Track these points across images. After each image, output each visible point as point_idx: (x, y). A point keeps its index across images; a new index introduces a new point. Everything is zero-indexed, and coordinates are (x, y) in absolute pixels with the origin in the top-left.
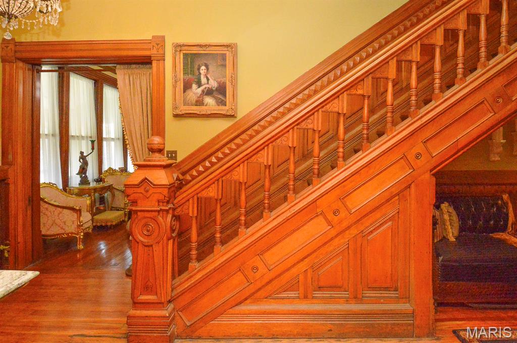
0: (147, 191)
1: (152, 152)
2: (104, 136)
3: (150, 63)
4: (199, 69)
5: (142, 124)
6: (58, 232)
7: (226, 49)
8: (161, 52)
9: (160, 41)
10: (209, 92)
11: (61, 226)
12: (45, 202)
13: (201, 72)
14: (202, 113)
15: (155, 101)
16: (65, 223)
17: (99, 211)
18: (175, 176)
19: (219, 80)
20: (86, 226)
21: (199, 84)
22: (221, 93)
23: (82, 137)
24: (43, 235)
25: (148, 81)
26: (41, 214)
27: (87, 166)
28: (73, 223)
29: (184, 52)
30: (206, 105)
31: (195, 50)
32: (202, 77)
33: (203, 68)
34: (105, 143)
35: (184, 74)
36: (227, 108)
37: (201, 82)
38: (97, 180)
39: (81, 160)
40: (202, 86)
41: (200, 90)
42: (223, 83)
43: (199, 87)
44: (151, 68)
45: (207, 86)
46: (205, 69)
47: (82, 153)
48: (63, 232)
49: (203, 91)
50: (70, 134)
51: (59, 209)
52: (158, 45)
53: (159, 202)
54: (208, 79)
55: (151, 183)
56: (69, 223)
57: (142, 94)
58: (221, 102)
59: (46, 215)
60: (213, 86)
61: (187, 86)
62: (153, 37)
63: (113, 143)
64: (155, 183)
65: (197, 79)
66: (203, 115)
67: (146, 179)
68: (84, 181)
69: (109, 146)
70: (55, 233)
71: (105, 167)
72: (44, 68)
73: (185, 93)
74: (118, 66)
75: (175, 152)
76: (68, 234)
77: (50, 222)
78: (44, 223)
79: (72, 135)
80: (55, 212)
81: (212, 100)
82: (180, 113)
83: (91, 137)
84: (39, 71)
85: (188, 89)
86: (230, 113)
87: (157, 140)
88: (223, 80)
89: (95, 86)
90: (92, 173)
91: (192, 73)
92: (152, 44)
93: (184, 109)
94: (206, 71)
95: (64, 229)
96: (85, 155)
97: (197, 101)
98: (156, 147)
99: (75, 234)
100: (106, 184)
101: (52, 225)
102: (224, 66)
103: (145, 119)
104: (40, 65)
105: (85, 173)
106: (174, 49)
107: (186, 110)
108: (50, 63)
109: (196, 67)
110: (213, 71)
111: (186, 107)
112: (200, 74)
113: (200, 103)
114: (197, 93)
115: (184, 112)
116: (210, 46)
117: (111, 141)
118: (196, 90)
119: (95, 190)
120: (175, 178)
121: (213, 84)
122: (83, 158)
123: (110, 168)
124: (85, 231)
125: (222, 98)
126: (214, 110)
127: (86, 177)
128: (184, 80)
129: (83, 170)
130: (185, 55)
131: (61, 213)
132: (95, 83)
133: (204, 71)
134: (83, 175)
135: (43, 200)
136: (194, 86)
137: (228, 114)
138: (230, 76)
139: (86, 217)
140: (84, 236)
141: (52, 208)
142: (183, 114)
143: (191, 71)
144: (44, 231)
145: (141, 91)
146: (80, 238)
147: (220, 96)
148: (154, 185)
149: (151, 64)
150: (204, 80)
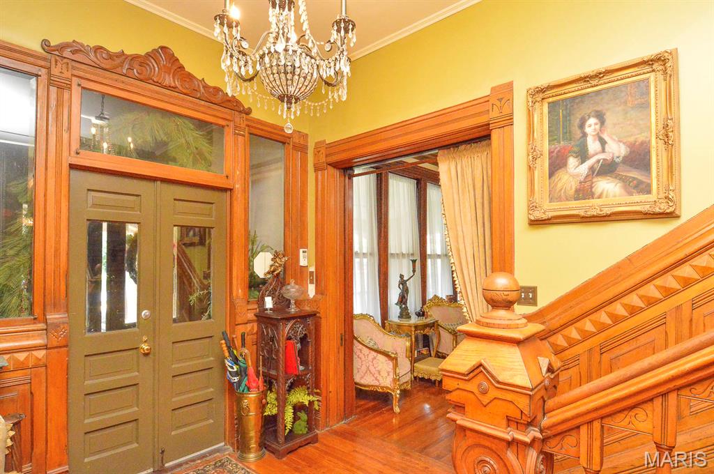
0: (485, 393)
1: (493, 306)
2: (429, 252)
3: (487, 137)
4: (582, 126)
5: (475, 238)
6: (372, 383)
7: (648, 69)
8: (506, 111)
9: (504, 93)
10: (607, 169)
11: (375, 376)
12: (359, 342)
13: (588, 130)
14: (589, 213)
15: (495, 199)
16: (379, 372)
17: (421, 358)
18: (544, 363)
19: (632, 139)
20: (404, 380)
21: (583, 156)
22: (637, 167)
23: (403, 254)
24: (356, 384)
25: (485, 166)
26: (355, 356)
27: (407, 293)
28: (388, 375)
29: (551, 100)
30: (600, 197)
31: (573, 91)
32: (590, 140)
33: (592, 121)
34: (429, 262)
35: (549, 141)
36: (652, 197)
37: (587, 150)
38: (419, 313)
39: (401, 286)
40: (589, 159)
41: (584, 169)
42: (642, 143)
43: (583, 162)
44: (490, 145)
45: (601, 156)
46: (596, 124)
47: (402, 276)
48: (377, 384)
49: (592, 169)
50: (389, 252)
51: (373, 352)
52: (500, 100)
53: (508, 420)
54: (603, 143)
55: (493, 377)
56: (384, 374)
57: (474, 190)
58: (636, 187)
59: (361, 358)
60: (616, 154)
61: (557, 164)
62: (493, 89)
63: (439, 261)
64: (500, 378)
65: (577, 146)
66: (594, 216)
67: (481, 365)
68: (404, 314)
69: (434, 265)
70: (370, 384)
71: (430, 295)
72: (357, 171)
73: (553, 178)
74: (440, 152)
75: (534, 290)
76: (382, 388)
77: (364, 368)
78: (358, 369)
79: (392, 252)
80: (370, 355)
81: (613, 184)
82: (544, 217)
83: (412, 255)
84: (351, 177)
85: (560, 168)
86: (663, 207)
87: (501, 281)
88: (641, 138)
89: (417, 187)
90: (413, 303)
91: (568, 135)
92: (490, 103)
93: (549, 209)
94: (598, 127)
95: (378, 381)
96: (405, 279)
97: (577, 191)
98: (501, 296)
99: (390, 389)
100: (429, 321)
101: (366, 372)
102: (645, 106)
103: (480, 230)
104: (351, 168)
105: (405, 303)
106: (530, 100)
107: (555, 210)
108: (362, 163)
109: (577, 122)
110: (615, 125)
111: (556, 205)
112: (585, 135)
113: (585, 192)
114: (578, 175)
115: (550, 214)
116: (609, 72)
117: (437, 258)
118: (576, 169)
119: (416, 327)
120: (544, 369)
121: (616, 150)
122: (403, 283)
123: (435, 295)
124: (403, 388)
125: (640, 177)
126: (620, 205)
127: (406, 308)
128: (551, 152)
129: (403, 300)
130: (553, 106)
131: (375, 358)
132: (417, 184)
133: (593, 127)
134: (403, 306)
135: (356, 339)
136: (572, 161)
137: (657, 210)
138: (660, 126)
139: (405, 366)
140: (400, 394)
141: (366, 351)
142: (549, 219)
143: (565, 133)
144: (357, 379)
145: (474, 186)
146: (396, 397)
147: (635, 174)
148: (499, 382)
149: (490, 139)
150: (593, 146)
